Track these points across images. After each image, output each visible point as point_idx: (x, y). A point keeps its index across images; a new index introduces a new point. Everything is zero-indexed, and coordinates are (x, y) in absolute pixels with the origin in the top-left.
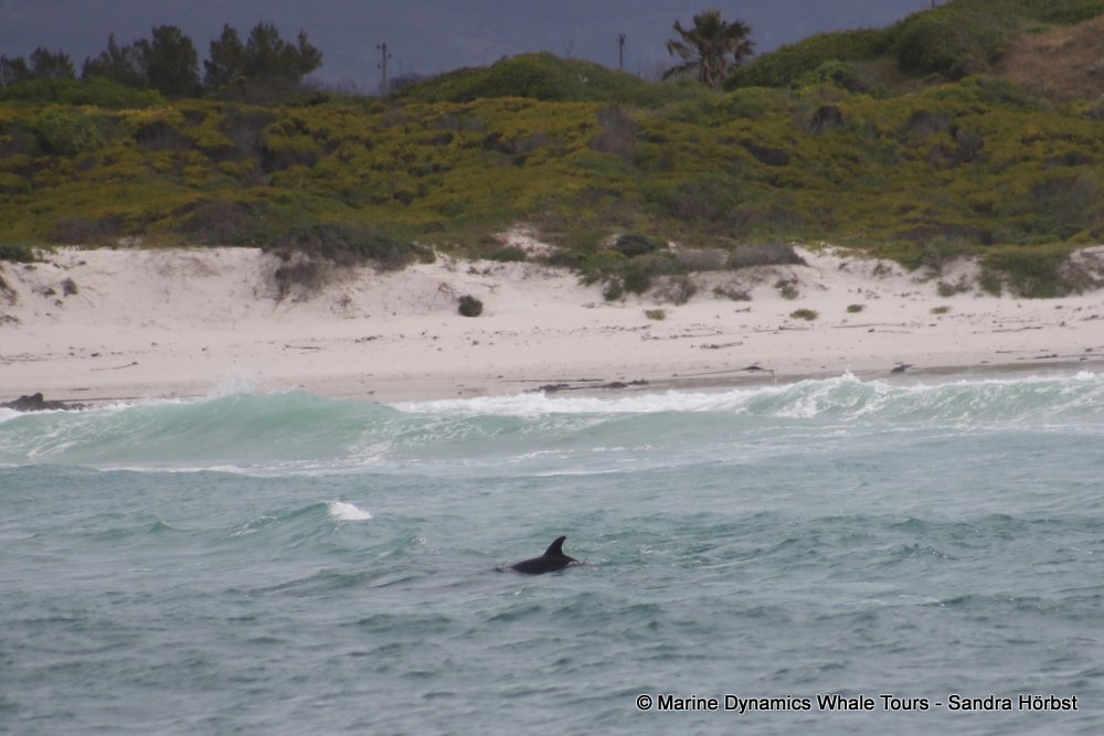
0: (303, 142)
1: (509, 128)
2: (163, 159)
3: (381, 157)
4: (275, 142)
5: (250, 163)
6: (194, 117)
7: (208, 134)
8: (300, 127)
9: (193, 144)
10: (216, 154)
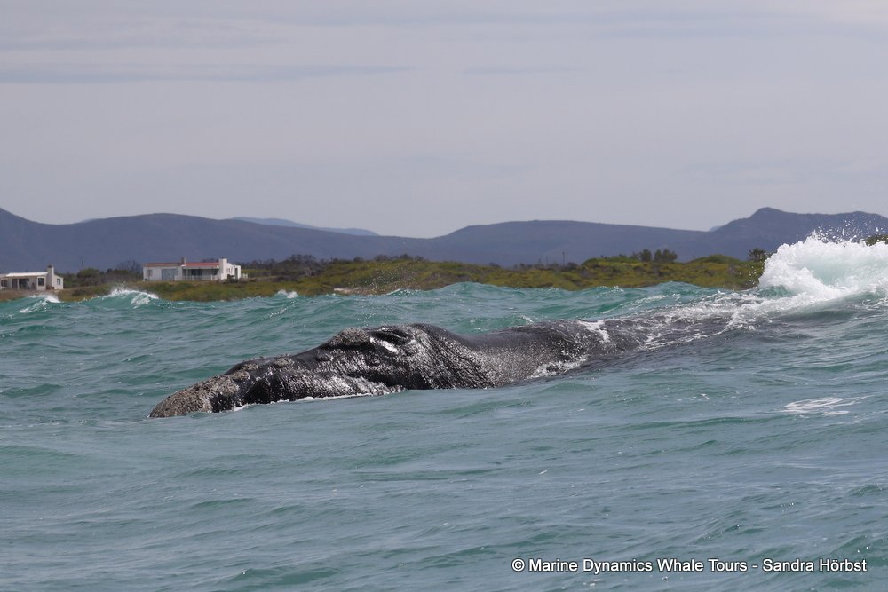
0: (668, 271)
1: (710, 269)
2: (639, 273)
3: (683, 274)
4: (662, 271)
5: (657, 275)
6: (645, 265)
7: (648, 269)
8: (667, 268)
9: (644, 271)
10: (649, 273)
